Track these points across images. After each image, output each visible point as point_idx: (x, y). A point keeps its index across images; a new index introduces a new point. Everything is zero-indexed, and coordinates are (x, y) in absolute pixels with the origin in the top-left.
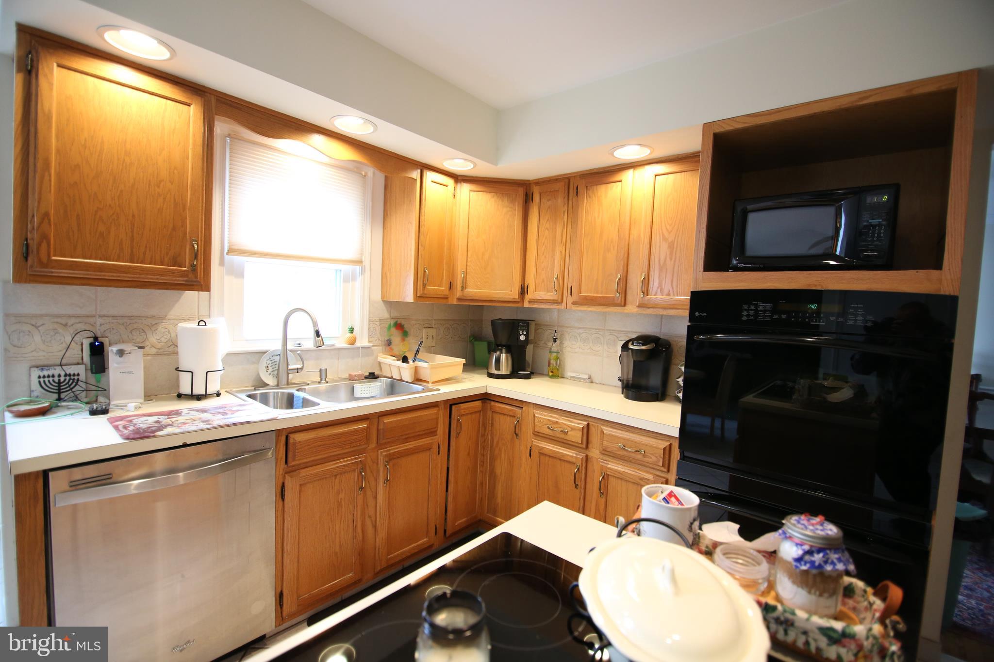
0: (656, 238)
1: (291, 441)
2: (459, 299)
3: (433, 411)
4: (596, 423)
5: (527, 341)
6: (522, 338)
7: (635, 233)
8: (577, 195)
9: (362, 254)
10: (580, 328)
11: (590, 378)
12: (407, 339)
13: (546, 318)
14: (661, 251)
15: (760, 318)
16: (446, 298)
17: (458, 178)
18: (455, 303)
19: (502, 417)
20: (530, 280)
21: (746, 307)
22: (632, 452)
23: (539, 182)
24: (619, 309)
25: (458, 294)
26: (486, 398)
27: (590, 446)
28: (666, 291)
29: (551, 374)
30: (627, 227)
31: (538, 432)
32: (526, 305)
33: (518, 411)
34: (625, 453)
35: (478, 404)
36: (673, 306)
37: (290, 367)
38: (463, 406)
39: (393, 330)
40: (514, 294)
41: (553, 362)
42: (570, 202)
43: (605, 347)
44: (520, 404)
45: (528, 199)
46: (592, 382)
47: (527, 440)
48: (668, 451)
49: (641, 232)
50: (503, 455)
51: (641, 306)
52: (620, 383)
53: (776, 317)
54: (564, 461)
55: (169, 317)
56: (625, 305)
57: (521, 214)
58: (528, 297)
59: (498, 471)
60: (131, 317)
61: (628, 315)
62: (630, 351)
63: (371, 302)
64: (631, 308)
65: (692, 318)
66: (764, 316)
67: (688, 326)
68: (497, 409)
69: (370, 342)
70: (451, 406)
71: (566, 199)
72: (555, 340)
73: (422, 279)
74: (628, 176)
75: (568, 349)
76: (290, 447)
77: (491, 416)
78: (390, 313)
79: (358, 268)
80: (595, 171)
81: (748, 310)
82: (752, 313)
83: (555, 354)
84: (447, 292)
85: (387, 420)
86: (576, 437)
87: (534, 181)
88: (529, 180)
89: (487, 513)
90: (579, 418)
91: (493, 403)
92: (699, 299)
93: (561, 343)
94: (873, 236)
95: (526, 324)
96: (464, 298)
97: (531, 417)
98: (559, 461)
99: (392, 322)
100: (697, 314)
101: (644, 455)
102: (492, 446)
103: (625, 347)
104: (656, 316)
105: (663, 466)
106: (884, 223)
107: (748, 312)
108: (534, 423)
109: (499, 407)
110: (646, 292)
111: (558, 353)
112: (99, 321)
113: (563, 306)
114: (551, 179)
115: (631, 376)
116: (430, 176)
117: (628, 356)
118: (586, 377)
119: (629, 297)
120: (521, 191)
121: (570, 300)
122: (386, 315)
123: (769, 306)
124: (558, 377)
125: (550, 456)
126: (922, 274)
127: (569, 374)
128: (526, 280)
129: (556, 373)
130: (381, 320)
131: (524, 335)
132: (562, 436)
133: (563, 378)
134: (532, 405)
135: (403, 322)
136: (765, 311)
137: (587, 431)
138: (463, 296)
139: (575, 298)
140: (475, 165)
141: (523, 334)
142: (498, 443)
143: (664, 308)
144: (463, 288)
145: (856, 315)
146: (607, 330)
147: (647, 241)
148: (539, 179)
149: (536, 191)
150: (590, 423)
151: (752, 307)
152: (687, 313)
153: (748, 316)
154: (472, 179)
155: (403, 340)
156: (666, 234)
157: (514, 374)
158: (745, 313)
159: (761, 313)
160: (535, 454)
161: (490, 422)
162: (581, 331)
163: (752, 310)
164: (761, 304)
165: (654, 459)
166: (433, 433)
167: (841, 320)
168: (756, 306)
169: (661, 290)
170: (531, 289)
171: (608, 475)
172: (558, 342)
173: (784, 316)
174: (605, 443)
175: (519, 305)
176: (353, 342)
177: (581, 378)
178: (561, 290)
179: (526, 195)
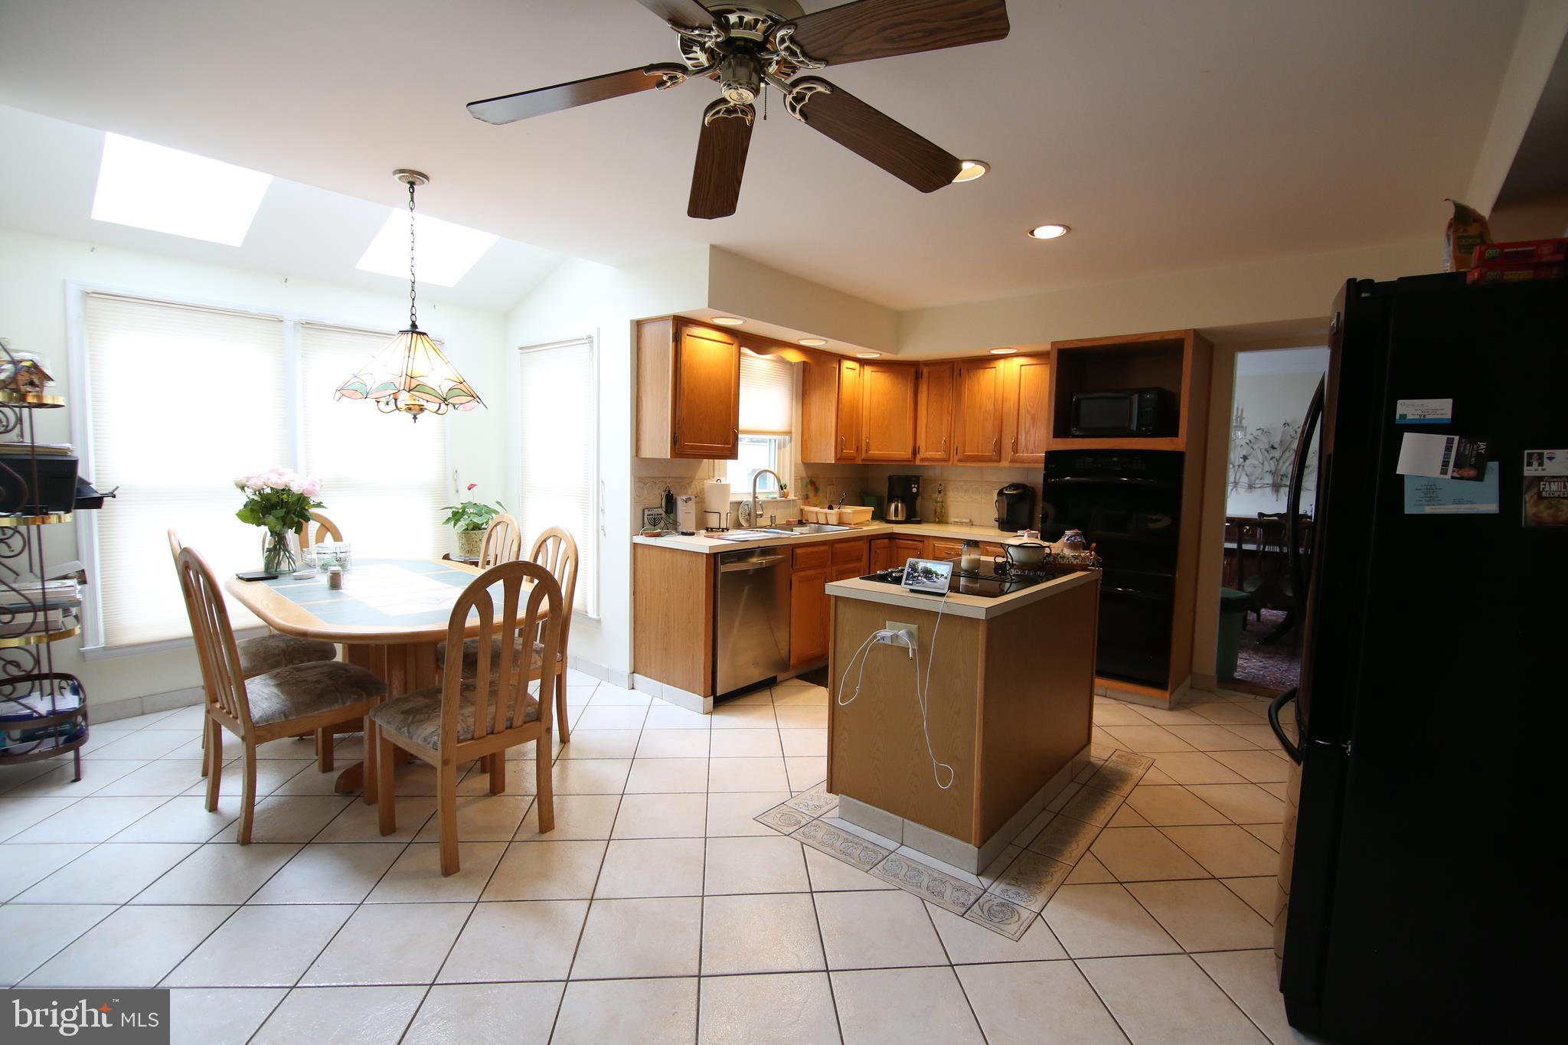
0: (1023, 411)
1: (795, 553)
2: (863, 460)
3: (860, 543)
5: (917, 493)
6: (914, 490)
7: (1006, 406)
8: (960, 376)
9: (791, 426)
10: (960, 481)
11: (971, 521)
12: (818, 494)
13: (930, 473)
14: (1026, 421)
15: (1086, 467)
16: (854, 459)
17: (863, 362)
18: (860, 463)
19: (906, 551)
20: (922, 443)
23: (929, 363)
24: (995, 464)
25: (864, 455)
26: (892, 536)
28: (1030, 451)
29: (937, 520)
30: (1000, 402)
32: (918, 463)
33: (920, 544)
35: (886, 541)
36: (1036, 461)
37: (758, 513)
38: (878, 541)
39: (809, 486)
40: (908, 454)
41: (939, 510)
42: (955, 381)
43: (983, 495)
44: (921, 539)
45: (918, 377)
46: (972, 525)
49: (1011, 405)
51: (1012, 461)
52: (997, 523)
53: (1096, 466)
55: (697, 477)
56: (1000, 461)
57: (912, 390)
58: (919, 457)
60: (681, 478)
61: (1004, 468)
62: (1005, 496)
63: (796, 465)
64: (1005, 464)
65: (1046, 468)
67: (1044, 474)
68: (902, 545)
69: (795, 496)
70: (870, 540)
71: (951, 380)
72: (940, 492)
73: (840, 444)
74: (1001, 365)
75: (951, 499)
76: (794, 556)
77: (896, 551)
78: (807, 473)
79: (787, 437)
80: (975, 358)
81: (1080, 462)
82: (1082, 464)
83: (940, 504)
84: (855, 454)
85: (837, 546)
87: (924, 363)
88: (919, 361)
91: (897, 541)
92: (1051, 457)
93: (945, 494)
95: (916, 479)
96: (868, 459)
97: (931, 547)
99: (808, 480)
100: (1049, 466)
103: (1001, 493)
104: (1024, 468)
106: (1151, 410)
107: (1080, 464)
108: (934, 551)
109: (903, 543)
110: (1015, 451)
111: (942, 502)
112: (669, 480)
113: (950, 463)
114: (938, 361)
115: (1005, 516)
116: (847, 364)
117: (1002, 501)
118: (968, 521)
119: (1003, 455)
120: (913, 370)
121: (956, 458)
122: (804, 475)
123: (1091, 460)
124: (943, 523)
126: (1168, 439)
127: (953, 520)
128: (918, 442)
129: (941, 519)
130: (802, 479)
131: (916, 488)
133: (947, 523)
134: (931, 538)
135: (815, 480)
136: (1089, 463)
138: (867, 457)
139: (960, 456)
140: (881, 355)
141: (914, 487)
143: (1029, 462)
144: (867, 451)
145: (1137, 463)
146: (986, 482)
147: (1016, 413)
148: (927, 361)
149: (926, 370)
151: (1082, 460)
152: (1042, 465)
153: (1079, 466)
154: (873, 362)
155: (816, 495)
156: (1030, 409)
157: (908, 521)
158: (1078, 464)
159: (1087, 465)
162: (961, 483)
163: (1082, 462)
166: (860, 559)
168: (1085, 460)
169: (1027, 449)
170: (922, 450)
172: (942, 493)
173: (1100, 466)
175: (912, 463)
176: (785, 495)
177: (963, 522)
178: (948, 450)
179: (917, 373)
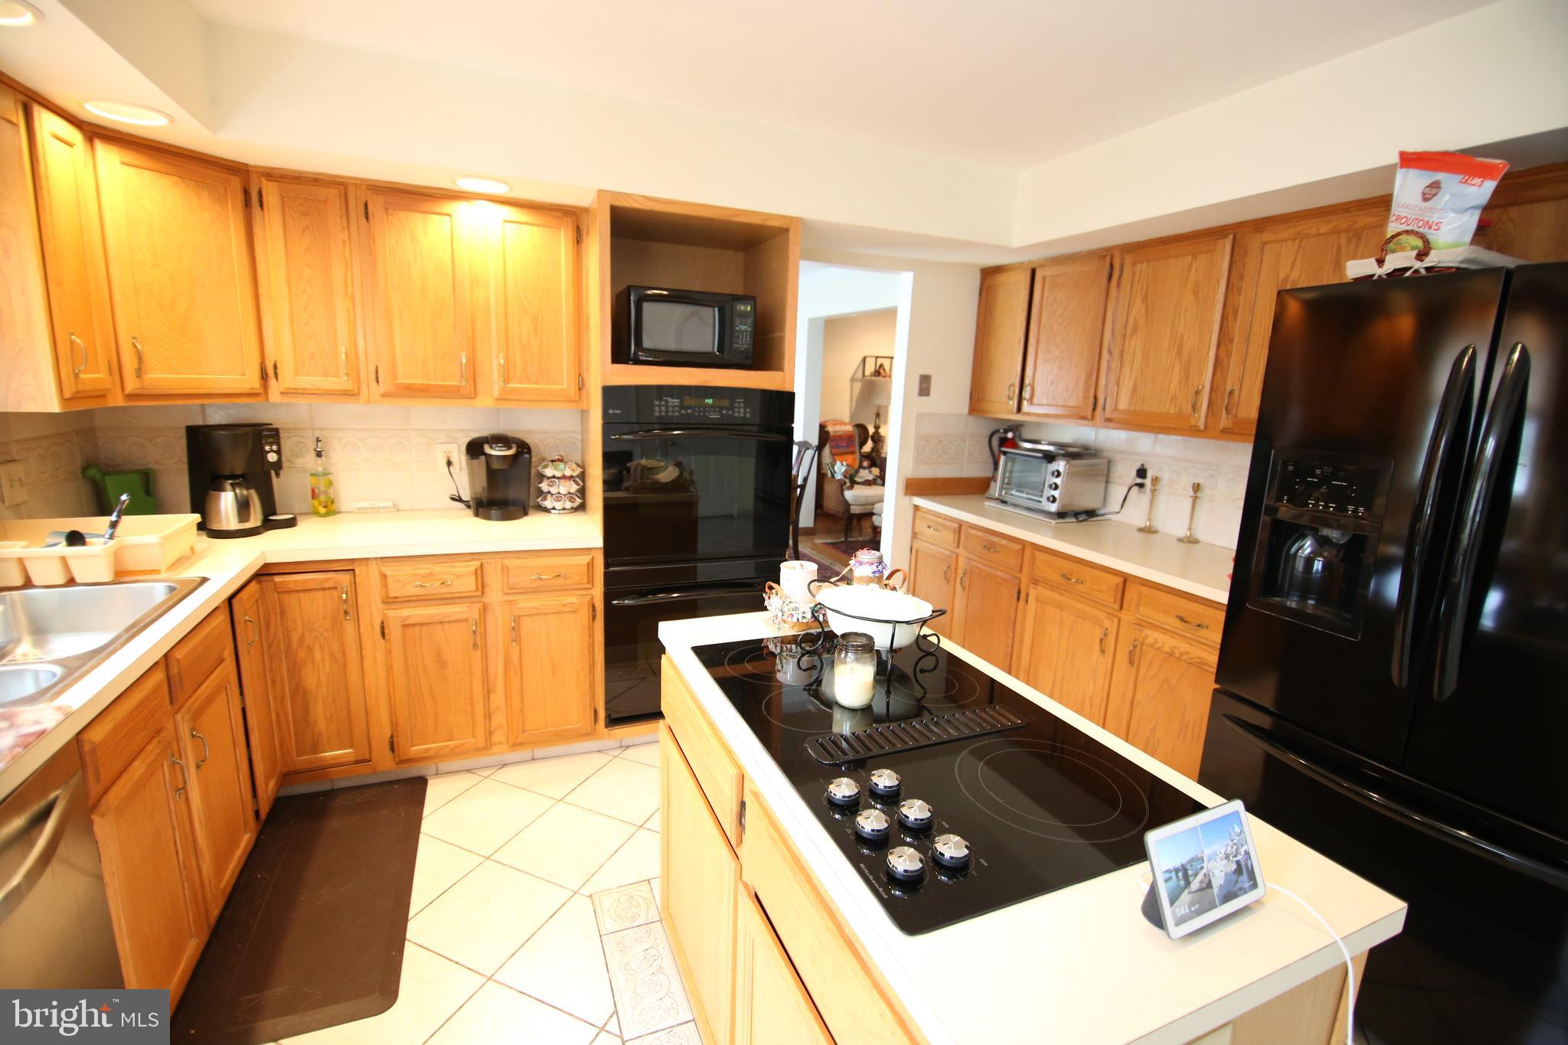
0: (514, 307)
2: (128, 395)
4: (492, 559)
6: (272, 457)
7: (479, 294)
8: (367, 218)
11: (394, 505)
15: (670, 414)
16: (102, 396)
17: (89, 130)
18: (122, 404)
19: (304, 597)
20: (279, 355)
21: (657, 403)
22: (550, 579)
24: (465, 403)
25: (131, 386)
27: (487, 590)
29: (322, 510)
31: (395, 598)
32: (273, 399)
33: (345, 577)
34: (541, 583)
35: (253, 585)
36: (545, 398)
38: (243, 595)
40: (251, 380)
41: (323, 491)
42: (355, 229)
44: (348, 567)
45: (249, 201)
46: (398, 510)
47: (372, 615)
48: (591, 565)
50: (318, 656)
51: (499, 398)
53: (683, 412)
54: (452, 621)
56: (474, 397)
58: (277, 386)
59: (310, 680)
64: (484, 401)
66: (673, 412)
68: (291, 586)
70: (231, 602)
71: (344, 220)
72: (319, 454)
73: (67, 361)
76: (88, 762)
77: (277, 601)
80: (401, 187)
81: (660, 406)
82: (663, 409)
83: (321, 478)
84: (107, 383)
86: (469, 584)
87: (260, 170)
88: (247, 165)
89: (298, 757)
90: (464, 559)
92: (610, 395)
93: (334, 457)
94: (742, 340)
95: (274, 434)
96: (146, 392)
98: (439, 626)
100: (611, 411)
101: (565, 579)
102: (288, 650)
103: (473, 448)
105: (588, 583)
106: (749, 329)
107: (660, 408)
108: (386, 586)
109: (296, 582)
110: (506, 379)
111: (326, 475)
114: (304, 175)
115: (483, 491)
116: (49, 122)
117: (480, 465)
118: (390, 504)
119: (480, 386)
120: (231, 182)
123: (676, 402)
124: (333, 514)
125: (421, 624)
127: (355, 505)
128: (271, 355)
131: (274, 452)
132: (444, 590)
133: (339, 512)
134: (374, 562)
136: (674, 407)
137: (480, 573)
138: (143, 388)
139: (383, 387)
141: (272, 451)
142: (302, 639)
143: (533, 400)
144: (139, 372)
145: (739, 408)
148: (272, 169)
149: (272, 194)
150: (484, 561)
151: (663, 403)
153: (660, 412)
154: (119, 136)
156: (527, 305)
157: (271, 523)
158: (657, 408)
159: (670, 409)
160: (394, 631)
161: (278, 611)
162: (363, 434)
163: (663, 406)
164: (670, 399)
165: (577, 578)
167: (730, 412)
168: (667, 402)
169: (527, 377)
170: (282, 372)
171: (519, 616)
172: (324, 456)
173: (689, 411)
174: (512, 580)
175: (258, 400)
177: (378, 508)
178: (354, 371)
179: (246, 193)
